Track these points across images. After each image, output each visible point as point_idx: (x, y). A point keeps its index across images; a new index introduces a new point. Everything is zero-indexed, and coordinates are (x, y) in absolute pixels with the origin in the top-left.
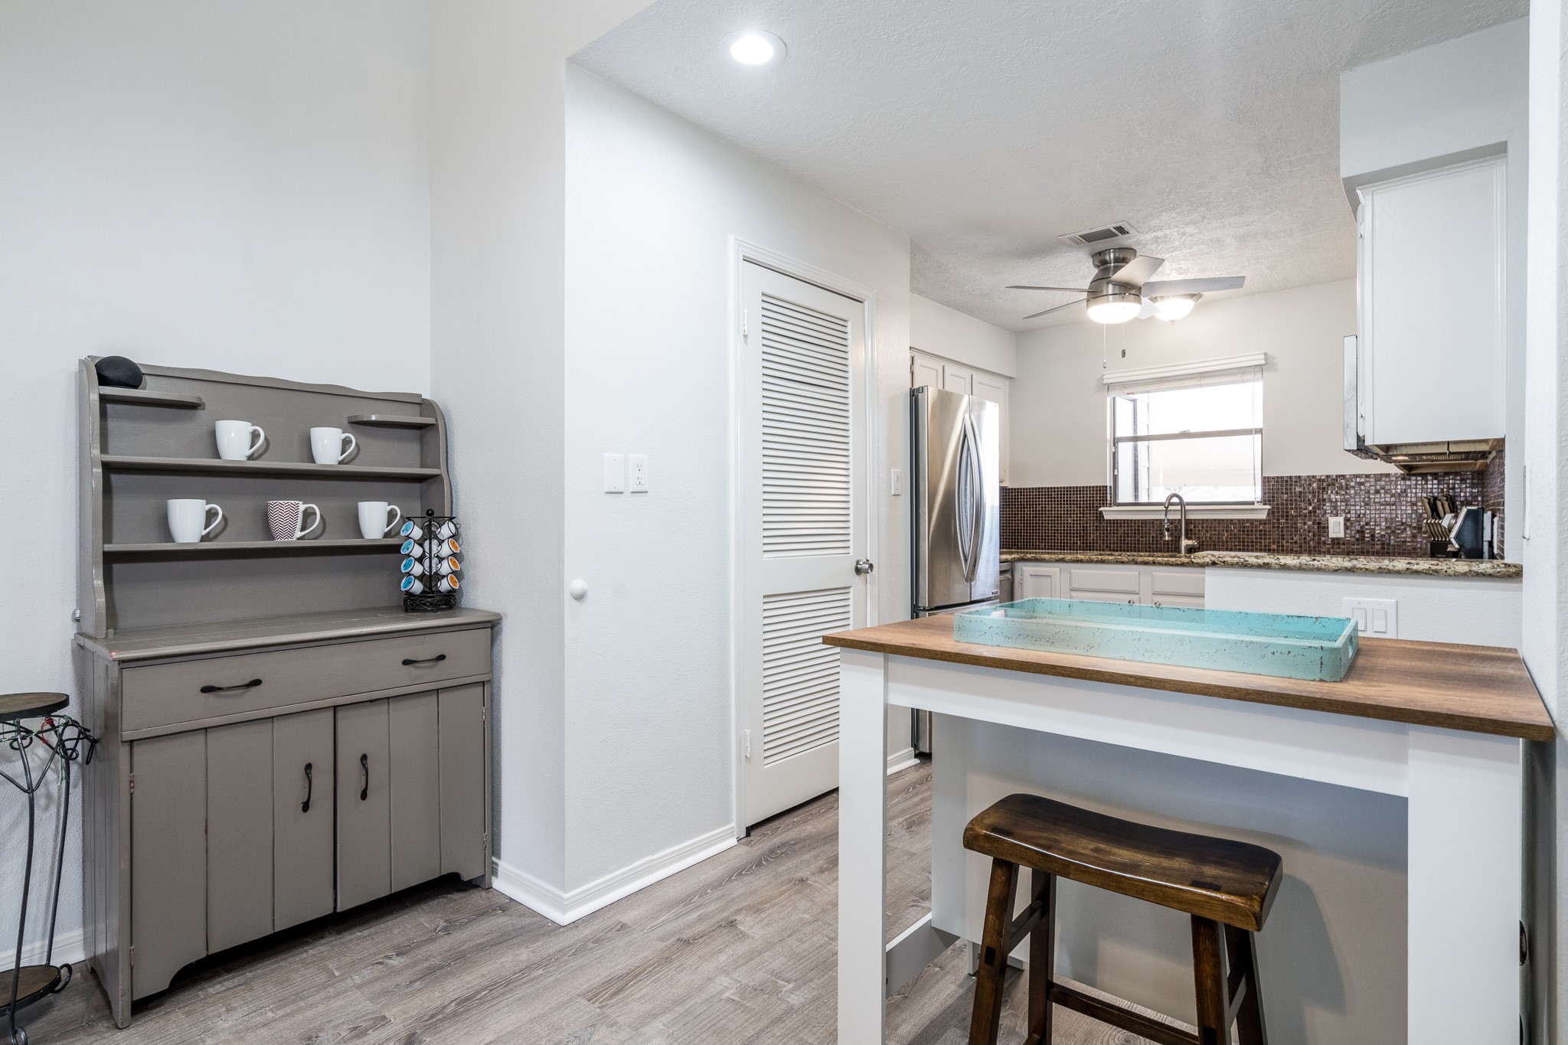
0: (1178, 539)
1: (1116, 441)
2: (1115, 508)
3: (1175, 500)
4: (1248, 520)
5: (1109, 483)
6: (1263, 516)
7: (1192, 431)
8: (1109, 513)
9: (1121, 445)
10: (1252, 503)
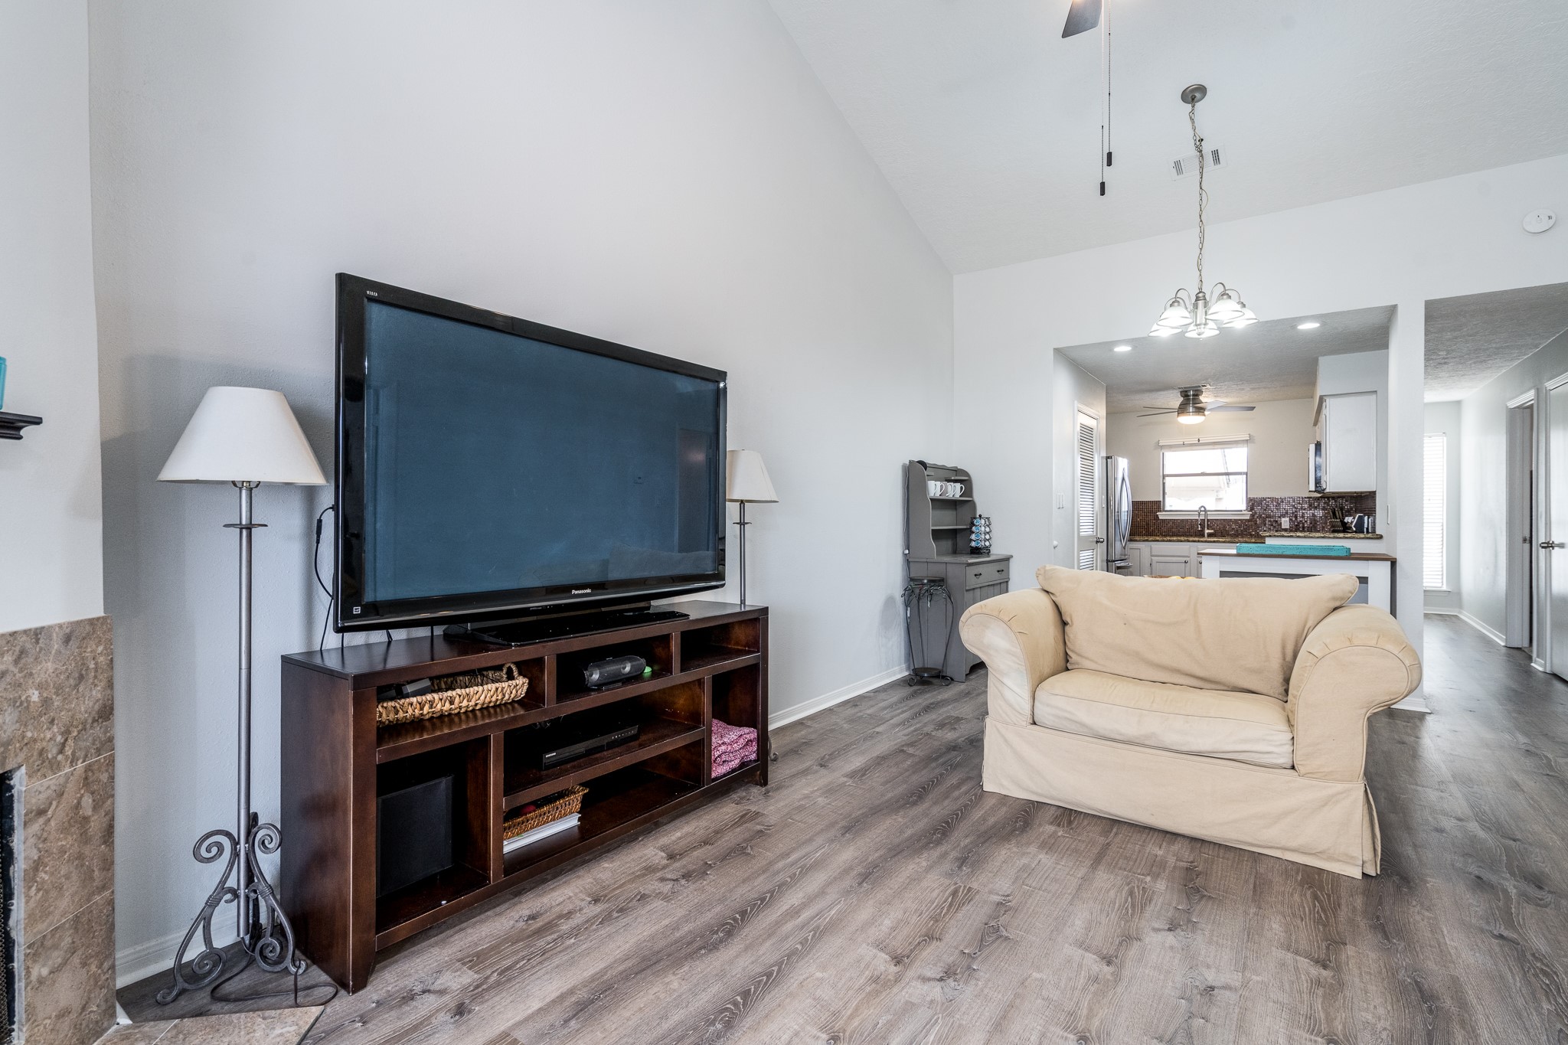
0: (1203, 530)
1: (1164, 476)
2: (1164, 513)
3: (1203, 509)
4: (1240, 520)
5: (1161, 500)
6: (1248, 518)
7: (1208, 472)
8: (1162, 516)
9: (1167, 478)
10: (1241, 511)
